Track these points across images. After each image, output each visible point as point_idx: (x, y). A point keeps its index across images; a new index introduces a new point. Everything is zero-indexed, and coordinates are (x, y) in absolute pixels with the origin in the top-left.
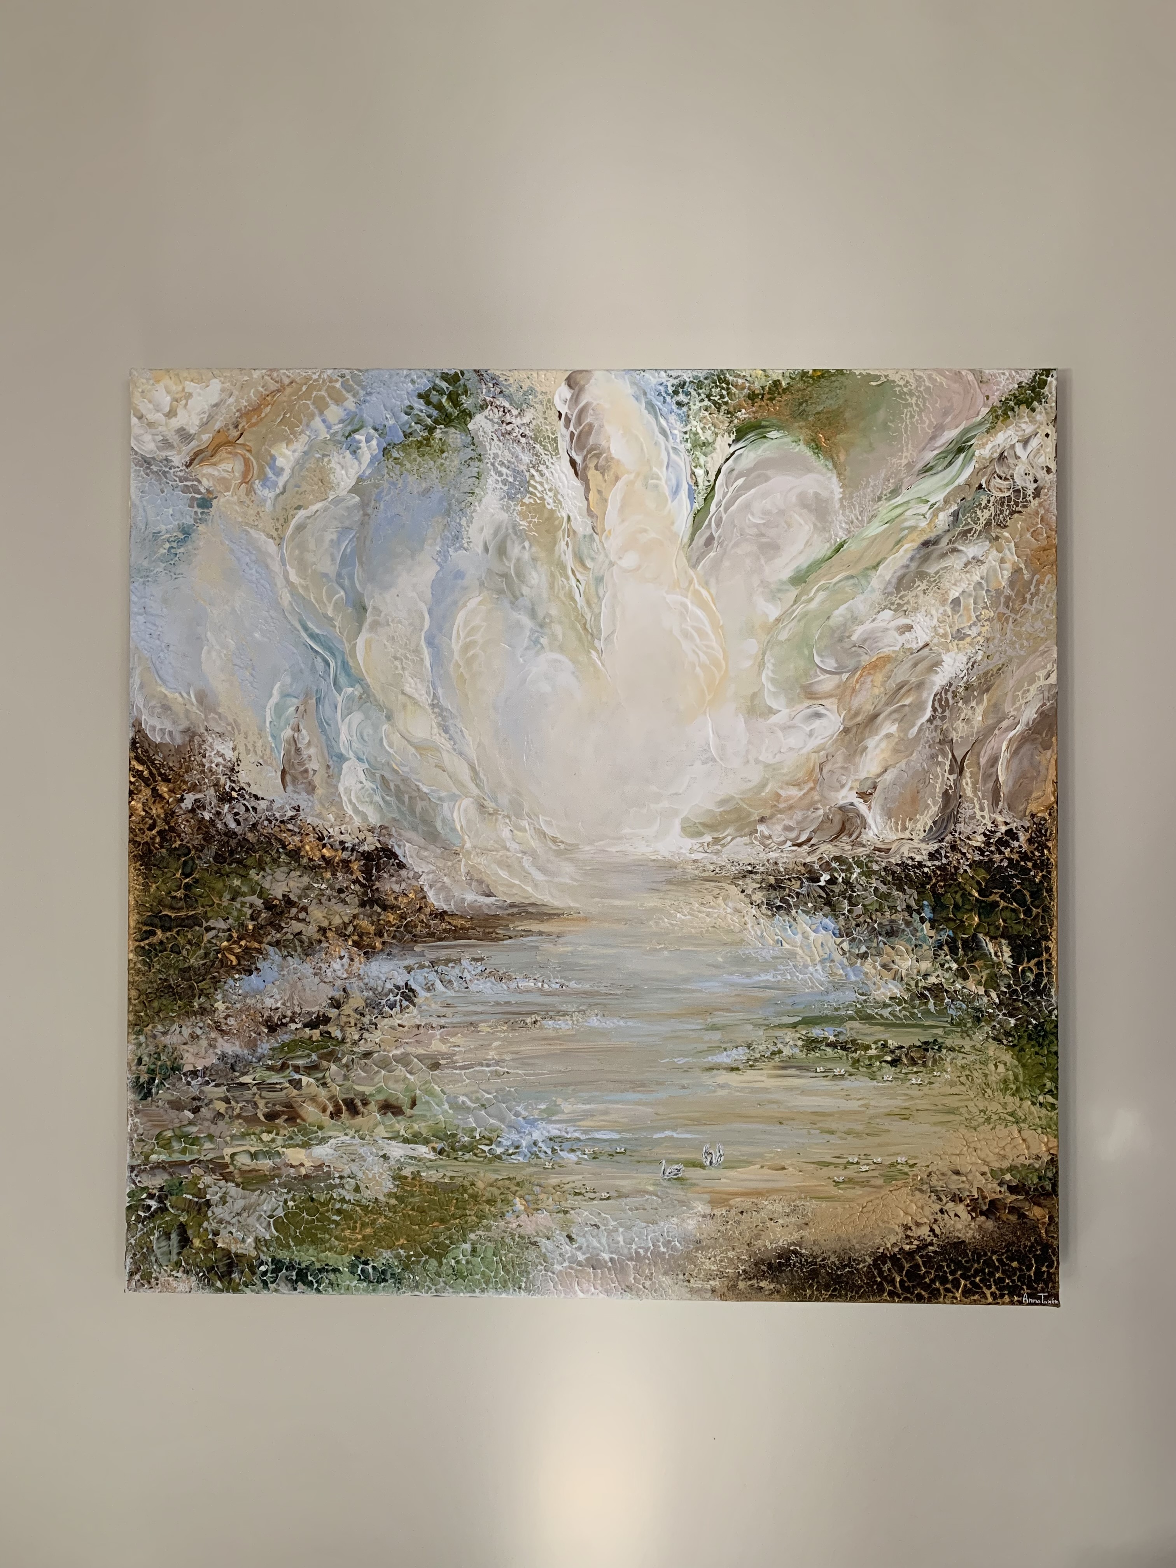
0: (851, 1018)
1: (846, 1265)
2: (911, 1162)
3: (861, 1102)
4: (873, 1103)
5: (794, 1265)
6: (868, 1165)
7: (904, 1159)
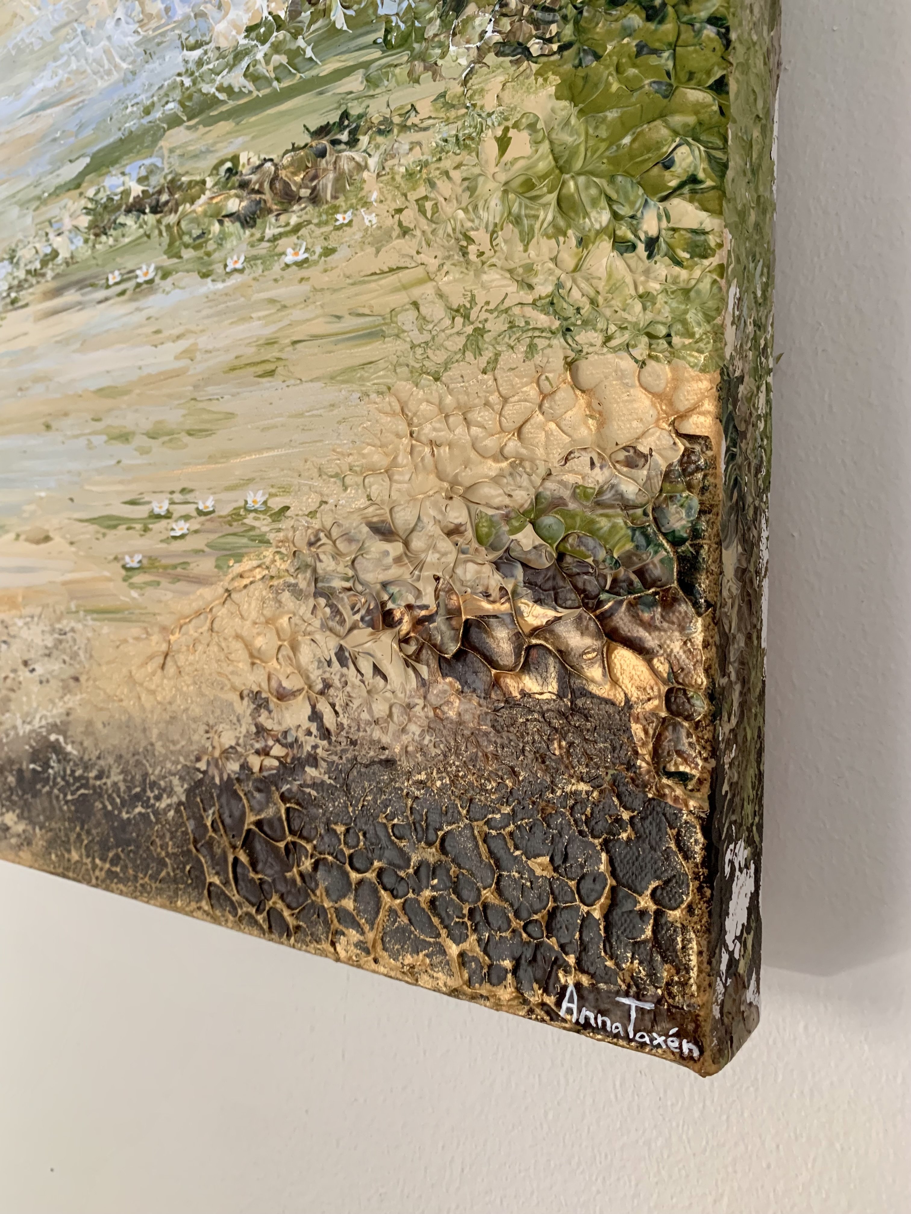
0: (174, 122)
1: (137, 797)
2: (276, 504)
3: (183, 344)
4: (203, 342)
5: (55, 784)
6: (186, 518)
7: (260, 498)
